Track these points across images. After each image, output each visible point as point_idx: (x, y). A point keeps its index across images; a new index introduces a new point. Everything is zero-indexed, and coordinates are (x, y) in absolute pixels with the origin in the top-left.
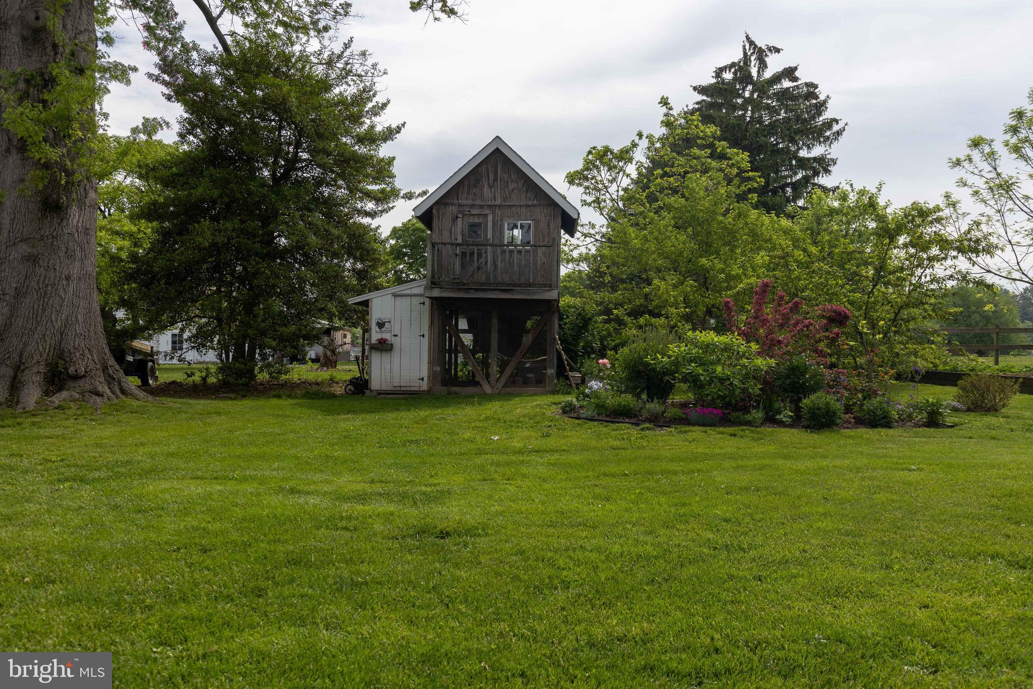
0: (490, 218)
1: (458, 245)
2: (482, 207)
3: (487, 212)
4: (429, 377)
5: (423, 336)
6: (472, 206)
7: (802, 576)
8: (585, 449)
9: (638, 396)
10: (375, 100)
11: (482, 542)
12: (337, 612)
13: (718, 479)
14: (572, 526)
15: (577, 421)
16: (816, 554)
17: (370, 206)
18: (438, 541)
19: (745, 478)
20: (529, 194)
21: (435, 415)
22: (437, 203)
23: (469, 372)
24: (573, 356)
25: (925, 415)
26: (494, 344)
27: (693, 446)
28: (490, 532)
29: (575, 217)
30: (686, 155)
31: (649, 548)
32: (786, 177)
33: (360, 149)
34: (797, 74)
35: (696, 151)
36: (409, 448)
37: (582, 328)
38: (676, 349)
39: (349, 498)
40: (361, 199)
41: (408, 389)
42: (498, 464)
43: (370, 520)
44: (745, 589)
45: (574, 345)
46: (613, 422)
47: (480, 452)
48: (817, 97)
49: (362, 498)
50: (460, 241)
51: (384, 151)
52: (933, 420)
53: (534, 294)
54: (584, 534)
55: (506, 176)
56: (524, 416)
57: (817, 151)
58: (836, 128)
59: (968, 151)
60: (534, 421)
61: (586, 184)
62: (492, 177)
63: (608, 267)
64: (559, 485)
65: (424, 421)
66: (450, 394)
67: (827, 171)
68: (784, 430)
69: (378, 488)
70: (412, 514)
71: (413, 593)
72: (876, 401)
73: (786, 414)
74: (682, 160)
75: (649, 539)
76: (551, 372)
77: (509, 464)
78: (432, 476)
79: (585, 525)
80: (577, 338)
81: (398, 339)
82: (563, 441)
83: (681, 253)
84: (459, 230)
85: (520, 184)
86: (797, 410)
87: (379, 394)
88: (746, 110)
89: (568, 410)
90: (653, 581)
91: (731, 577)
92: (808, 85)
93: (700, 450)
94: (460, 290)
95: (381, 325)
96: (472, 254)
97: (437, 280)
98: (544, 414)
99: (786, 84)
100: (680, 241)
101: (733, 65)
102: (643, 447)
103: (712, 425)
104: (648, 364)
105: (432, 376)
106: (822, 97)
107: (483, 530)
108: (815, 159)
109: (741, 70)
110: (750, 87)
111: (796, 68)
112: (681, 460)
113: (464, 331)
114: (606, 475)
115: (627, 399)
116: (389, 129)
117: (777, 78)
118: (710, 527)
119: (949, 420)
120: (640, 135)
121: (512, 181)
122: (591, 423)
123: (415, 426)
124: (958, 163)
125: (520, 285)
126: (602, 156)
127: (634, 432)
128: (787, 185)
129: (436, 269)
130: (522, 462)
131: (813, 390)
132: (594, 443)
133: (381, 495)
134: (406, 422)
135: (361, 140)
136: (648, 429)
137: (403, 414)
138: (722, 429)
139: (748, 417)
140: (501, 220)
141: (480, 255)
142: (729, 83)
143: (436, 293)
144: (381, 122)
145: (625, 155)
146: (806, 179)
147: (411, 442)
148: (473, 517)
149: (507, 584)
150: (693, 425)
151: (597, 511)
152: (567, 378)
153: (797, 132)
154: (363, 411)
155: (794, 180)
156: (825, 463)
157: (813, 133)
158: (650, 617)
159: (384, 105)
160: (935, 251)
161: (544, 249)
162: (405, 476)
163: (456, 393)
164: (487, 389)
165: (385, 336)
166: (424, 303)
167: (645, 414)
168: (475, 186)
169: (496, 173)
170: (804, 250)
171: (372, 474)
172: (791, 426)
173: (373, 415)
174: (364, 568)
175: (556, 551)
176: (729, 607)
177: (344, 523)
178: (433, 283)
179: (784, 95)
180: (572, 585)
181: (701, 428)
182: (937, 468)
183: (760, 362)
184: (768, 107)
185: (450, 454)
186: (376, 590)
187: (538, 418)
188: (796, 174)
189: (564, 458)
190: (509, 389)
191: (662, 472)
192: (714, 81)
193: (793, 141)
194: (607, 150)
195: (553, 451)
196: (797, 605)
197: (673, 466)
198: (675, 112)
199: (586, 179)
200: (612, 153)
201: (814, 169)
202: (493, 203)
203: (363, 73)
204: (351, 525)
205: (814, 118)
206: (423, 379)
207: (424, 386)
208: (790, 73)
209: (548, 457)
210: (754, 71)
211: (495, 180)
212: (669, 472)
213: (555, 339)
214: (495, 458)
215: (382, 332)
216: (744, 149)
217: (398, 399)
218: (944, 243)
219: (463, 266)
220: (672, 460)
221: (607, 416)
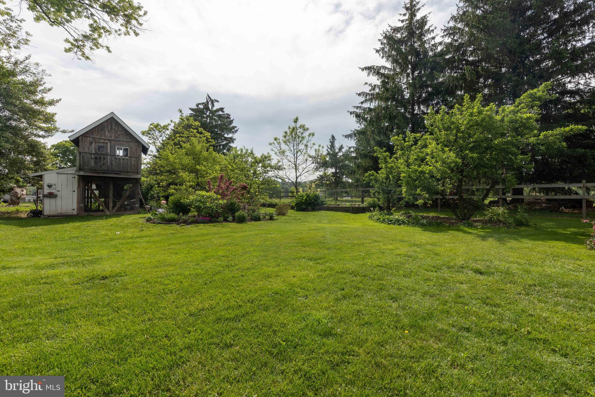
0: (109, 144)
1: (92, 154)
2: (105, 139)
3: (107, 142)
4: (77, 209)
5: (74, 191)
6: (100, 139)
7: (256, 273)
8: (159, 235)
9: (178, 214)
10: (44, 86)
11: (126, 279)
12: (52, 328)
13: (215, 242)
14: (165, 266)
15: (154, 224)
16: (257, 264)
17: (42, 133)
18: (102, 281)
19: (224, 241)
20: (127, 137)
21: (84, 225)
22: (81, 135)
23: (97, 206)
24: (146, 200)
25: (269, 216)
26: (111, 195)
27: (201, 231)
28: (128, 274)
29: (148, 147)
30: (188, 131)
31: (200, 271)
32: (220, 142)
33: (36, 107)
34: (224, 110)
35: (192, 130)
36: (73, 240)
37: (150, 189)
38: (191, 197)
39: (44, 268)
40: (36, 129)
41: (66, 214)
42: (122, 244)
43: (60, 277)
44: (239, 281)
45: (147, 196)
46: (169, 224)
47: (111, 240)
48: (230, 119)
49: (52, 266)
50: (94, 152)
51: (50, 110)
52: (271, 218)
53: (130, 176)
54: (171, 269)
55: (117, 129)
56: (130, 223)
57: (230, 135)
58: (236, 129)
59: (274, 141)
60: (135, 225)
61: (149, 136)
62: (109, 128)
63: (158, 167)
64: (153, 250)
65: (79, 227)
66: (88, 215)
67: (233, 142)
68: (230, 223)
69: (60, 260)
70: (85, 271)
71: (97, 309)
72: (256, 213)
73: (230, 219)
74: (186, 132)
75: (198, 267)
76: (137, 205)
77: (128, 243)
78: (90, 252)
79: (170, 265)
80: (147, 193)
81: (60, 192)
82: (149, 233)
83: (188, 164)
84: (93, 148)
85: (123, 132)
86: (234, 217)
87: (49, 217)
88: (207, 119)
89: (149, 220)
90: (206, 283)
91: (233, 277)
92: (227, 114)
93: (204, 232)
94: (94, 172)
95: (50, 186)
96: (100, 158)
97: (82, 168)
98: (138, 222)
99: (220, 113)
100: (187, 160)
101: (203, 103)
102: (183, 233)
103: (207, 223)
104: (181, 203)
105: (79, 208)
106: (232, 119)
107: (124, 273)
108: (229, 138)
109: (206, 105)
110: (209, 112)
111: (224, 108)
112: (198, 236)
113: (95, 190)
114: (172, 244)
115: (173, 215)
116: (53, 101)
117: (218, 110)
118: (218, 259)
119: (275, 218)
120: (172, 121)
121: (119, 131)
122: (160, 225)
123: (74, 230)
124: (271, 144)
125: (123, 172)
126: (156, 127)
127: (178, 227)
128: (221, 145)
129: (82, 163)
130: (134, 242)
131: (238, 211)
132: (163, 232)
133: (63, 263)
134: (68, 229)
135: (36, 102)
136: (183, 226)
137: (65, 225)
138: (210, 224)
139: (219, 220)
140: (114, 146)
141: (104, 159)
142: (202, 109)
143: (82, 173)
144: (48, 97)
145: (165, 127)
146: (227, 144)
147: (74, 237)
148: (117, 268)
149: (144, 296)
150: (200, 223)
151: (174, 258)
152: (144, 208)
153: (224, 128)
154: (41, 225)
155: (223, 143)
156: (246, 233)
157: (229, 130)
158: (210, 298)
159: (50, 90)
160: (269, 169)
161: (134, 159)
162: (74, 254)
163: (92, 215)
164: (108, 213)
165: (52, 191)
166: (74, 177)
167: (181, 221)
168: (101, 131)
169: (112, 127)
170: (232, 166)
171: (55, 254)
172: (232, 222)
173: (48, 226)
174: (63, 302)
175: (161, 278)
176: (237, 288)
177: (44, 280)
178: (80, 169)
179: (220, 116)
180: (174, 291)
181: (202, 224)
182: (278, 233)
183: (221, 201)
184: (215, 119)
185: (97, 241)
186: (75, 311)
187: (136, 224)
188: (223, 142)
189: (152, 239)
190: (118, 213)
191: (194, 241)
192: (196, 107)
193: (223, 131)
194: (158, 125)
195: (146, 236)
196: (258, 283)
197: (197, 239)
198: (184, 115)
199: (150, 134)
200: (160, 126)
201: (229, 141)
202: (110, 139)
203: (36, 73)
204: (49, 281)
205: (229, 125)
206: (74, 210)
207: (75, 212)
208: (222, 109)
209: (145, 239)
210: (210, 107)
211: (111, 129)
212: (196, 241)
213: (139, 193)
214: (121, 241)
215: (50, 189)
216: (209, 132)
217: (61, 219)
218: (272, 167)
219: (96, 163)
220: (195, 237)
221: (166, 222)
